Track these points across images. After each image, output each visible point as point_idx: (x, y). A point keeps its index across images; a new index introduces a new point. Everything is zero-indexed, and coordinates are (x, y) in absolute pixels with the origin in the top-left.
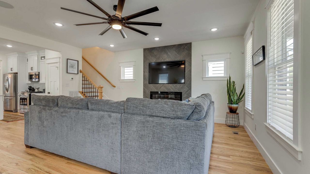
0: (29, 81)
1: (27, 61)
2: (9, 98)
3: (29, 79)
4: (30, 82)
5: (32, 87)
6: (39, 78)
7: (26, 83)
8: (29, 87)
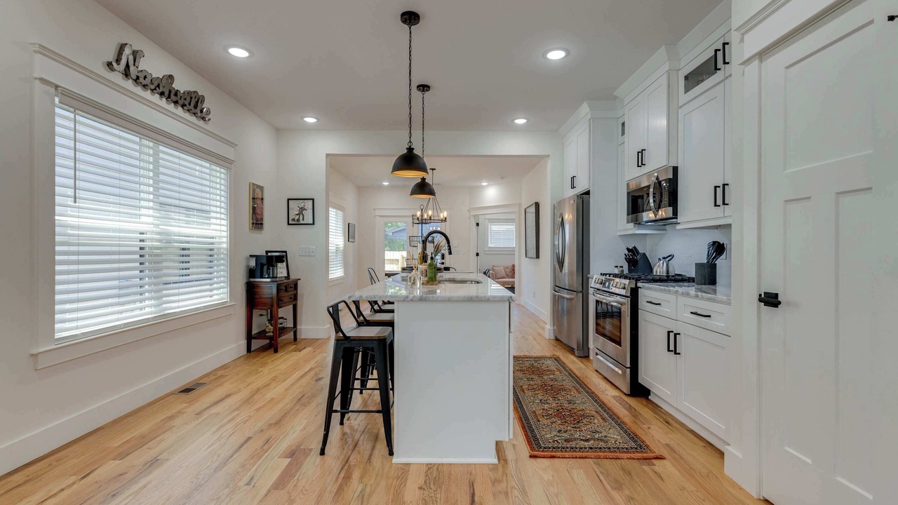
0: (628, 222)
1: (623, 133)
2: (568, 294)
3: (628, 214)
4: (631, 229)
5: (638, 253)
6: (673, 202)
7: (619, 234)
8: (627, 252)
